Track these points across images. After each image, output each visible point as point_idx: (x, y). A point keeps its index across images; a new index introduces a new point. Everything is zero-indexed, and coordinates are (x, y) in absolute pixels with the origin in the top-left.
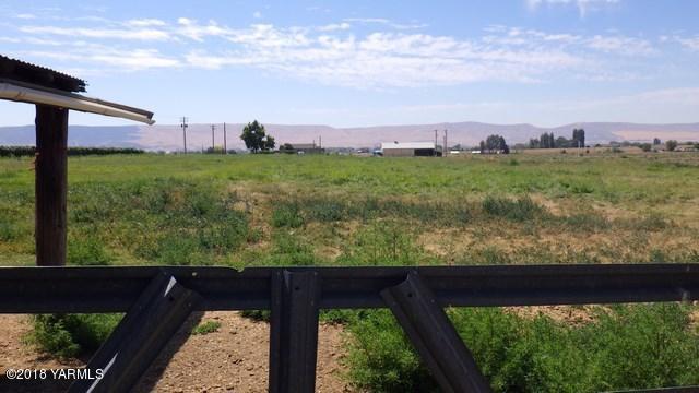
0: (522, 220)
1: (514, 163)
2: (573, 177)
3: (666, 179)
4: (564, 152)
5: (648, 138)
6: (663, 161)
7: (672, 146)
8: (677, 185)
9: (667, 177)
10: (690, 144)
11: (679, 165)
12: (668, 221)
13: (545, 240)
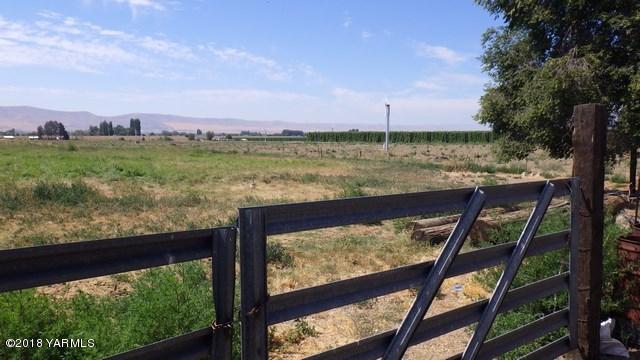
0: (75, 204)
1: (72, 149)
2: (126, 162)
3: (204, 163)
4: (123, 139)
5: (192, 129)
6: (202, 148)
7: (210, 136)
8: (211, 168)
9: (204, 162)
10: (224, 134)
11: (214, 152)
12: (202, 198)
13: (97, 221)
